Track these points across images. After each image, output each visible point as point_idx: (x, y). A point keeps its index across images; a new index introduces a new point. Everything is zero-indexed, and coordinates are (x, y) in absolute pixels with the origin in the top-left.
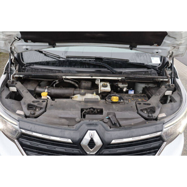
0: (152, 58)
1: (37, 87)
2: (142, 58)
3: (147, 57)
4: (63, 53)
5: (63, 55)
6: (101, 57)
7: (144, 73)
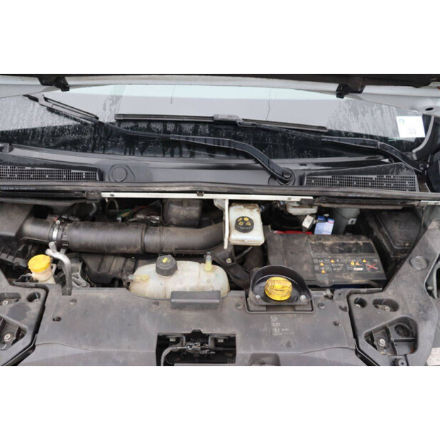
0: (398, 118)
1: (24, 222)
2: (368, 117)
3: (385, 114)
4: (105, 105)
5: (105, 109)
6: (234, 119)
7: (374, 177)
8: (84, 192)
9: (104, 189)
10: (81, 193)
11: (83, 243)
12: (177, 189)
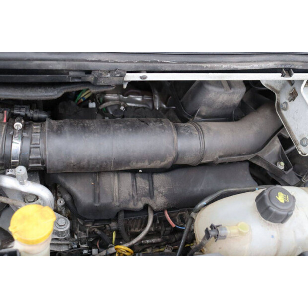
8: (89, 72)
9: (132, 66)
10: (84, 74)
11: (73, 161)
12: (256, 66)
